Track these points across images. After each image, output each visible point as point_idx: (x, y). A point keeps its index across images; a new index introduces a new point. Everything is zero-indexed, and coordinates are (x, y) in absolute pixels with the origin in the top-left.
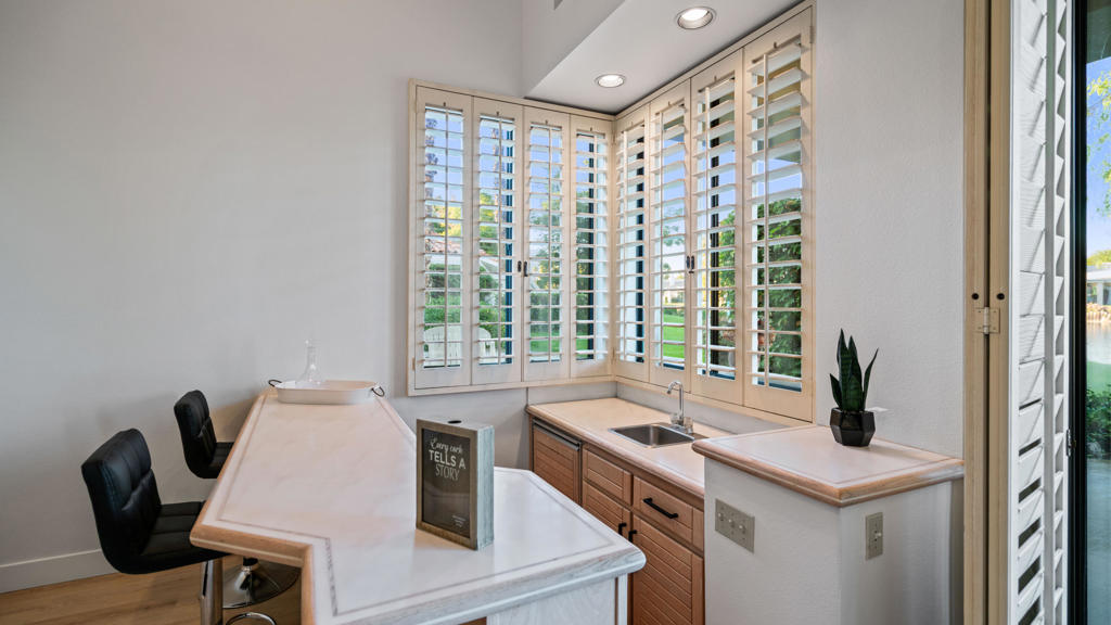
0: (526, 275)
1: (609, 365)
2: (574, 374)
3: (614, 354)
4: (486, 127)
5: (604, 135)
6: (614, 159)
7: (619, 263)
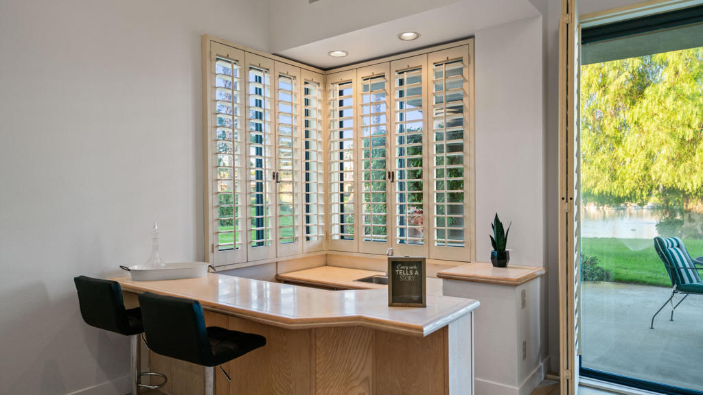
0: (278, 182)
1: (324, 244)
2: (305, 252)
3: (328, 235)
4: (253, 74)
5: (319, 83)
6: (326, 102)
7: (331, 174)
